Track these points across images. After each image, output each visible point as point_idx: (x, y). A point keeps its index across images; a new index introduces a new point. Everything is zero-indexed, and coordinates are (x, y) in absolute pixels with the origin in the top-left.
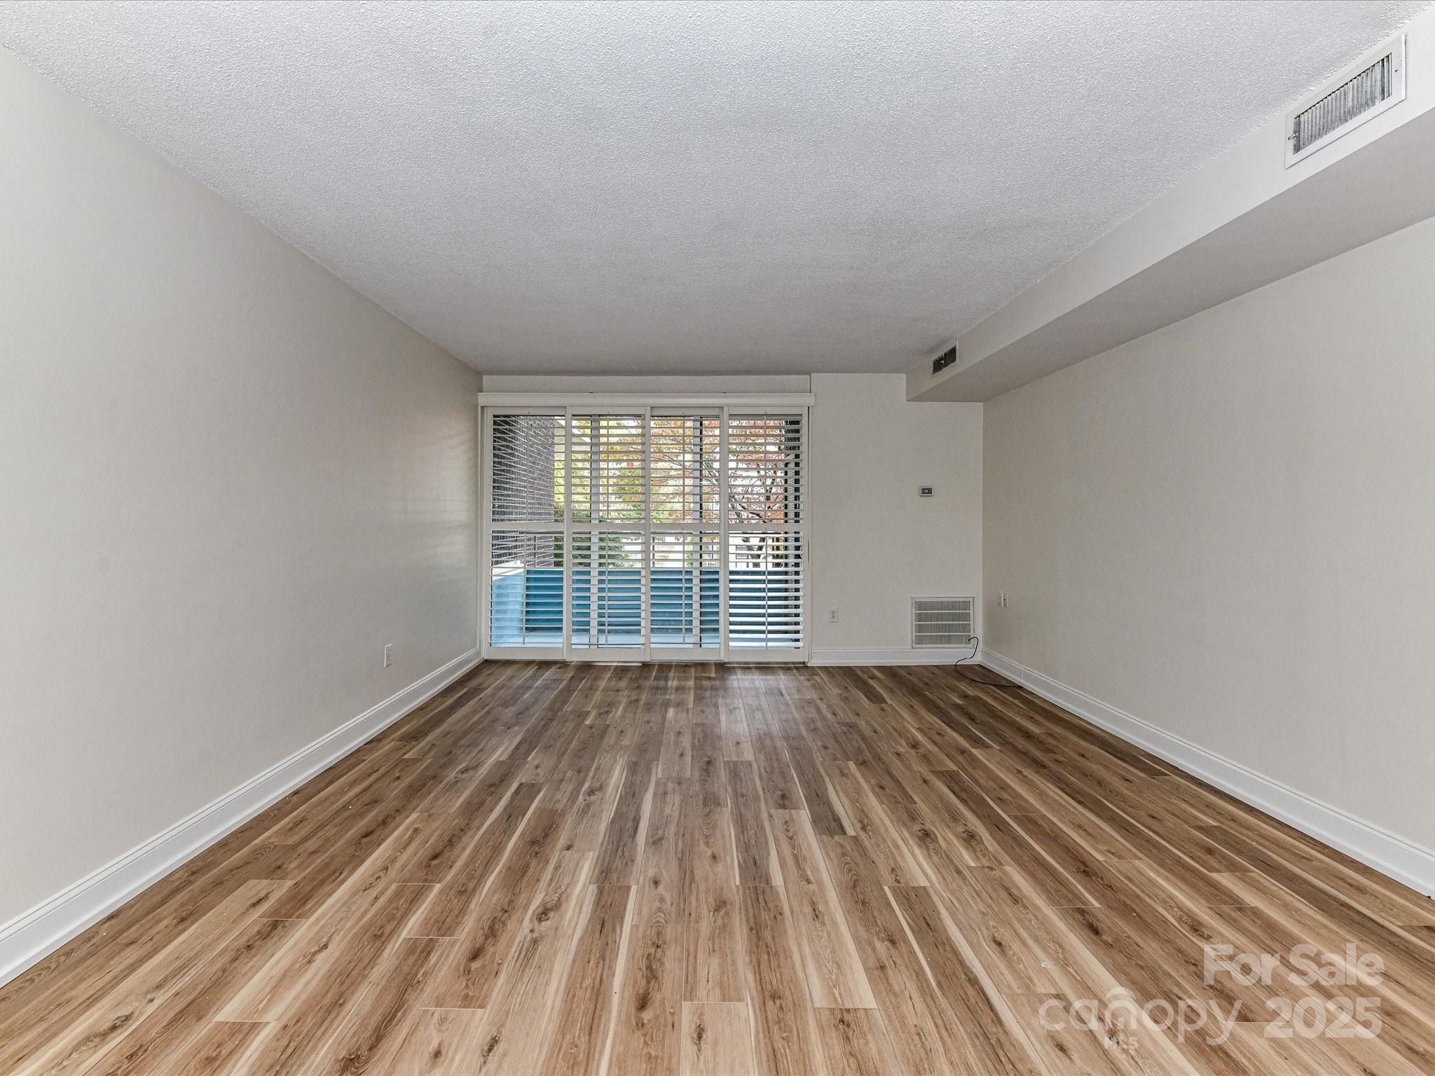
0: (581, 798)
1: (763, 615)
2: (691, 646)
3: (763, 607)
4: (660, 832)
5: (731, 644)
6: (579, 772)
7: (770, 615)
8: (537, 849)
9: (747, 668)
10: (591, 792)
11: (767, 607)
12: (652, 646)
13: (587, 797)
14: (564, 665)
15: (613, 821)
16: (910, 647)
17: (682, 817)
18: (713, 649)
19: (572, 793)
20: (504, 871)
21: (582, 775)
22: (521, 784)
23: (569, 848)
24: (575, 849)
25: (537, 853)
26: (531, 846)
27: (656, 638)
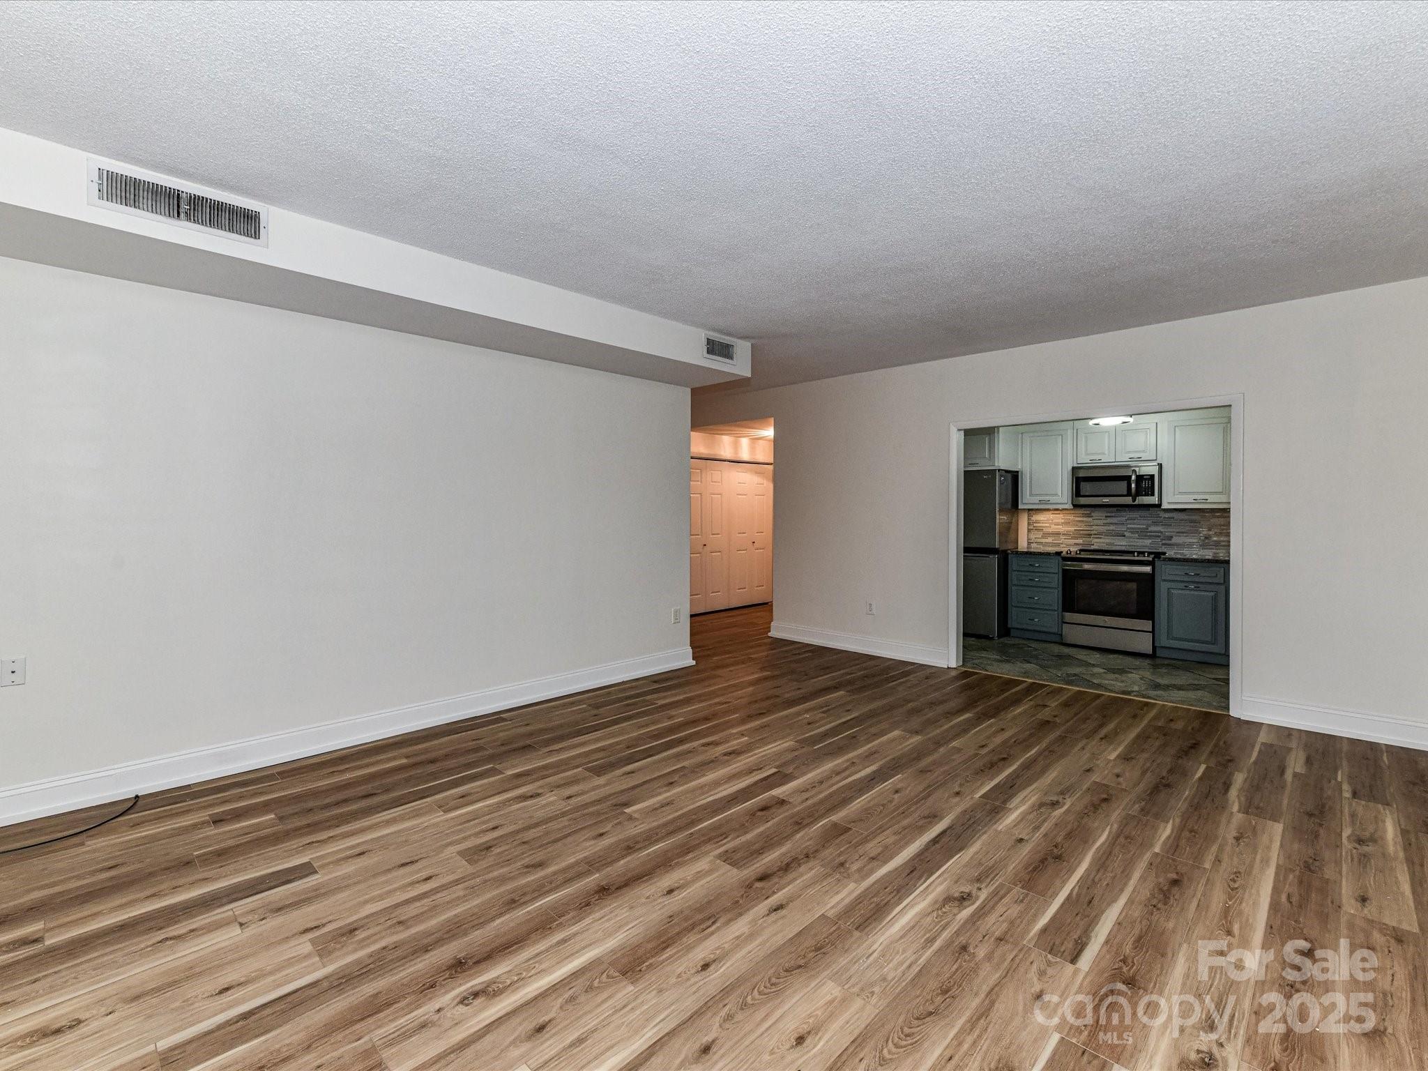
0: (983, 895)
4: (921, 823)
6: (964, 948)
8: (1055, 851)
10: (964, 899)
13: (974, 892)
15: (961, 850)
17: (883, 829)
19: (993, 908)
20: (1091, 842)
21: (962, 940)
22: (1074, 961)
23: (1021, 840)
24: (1014, 838)
25: (1056, 846)
26: (1061, 855)
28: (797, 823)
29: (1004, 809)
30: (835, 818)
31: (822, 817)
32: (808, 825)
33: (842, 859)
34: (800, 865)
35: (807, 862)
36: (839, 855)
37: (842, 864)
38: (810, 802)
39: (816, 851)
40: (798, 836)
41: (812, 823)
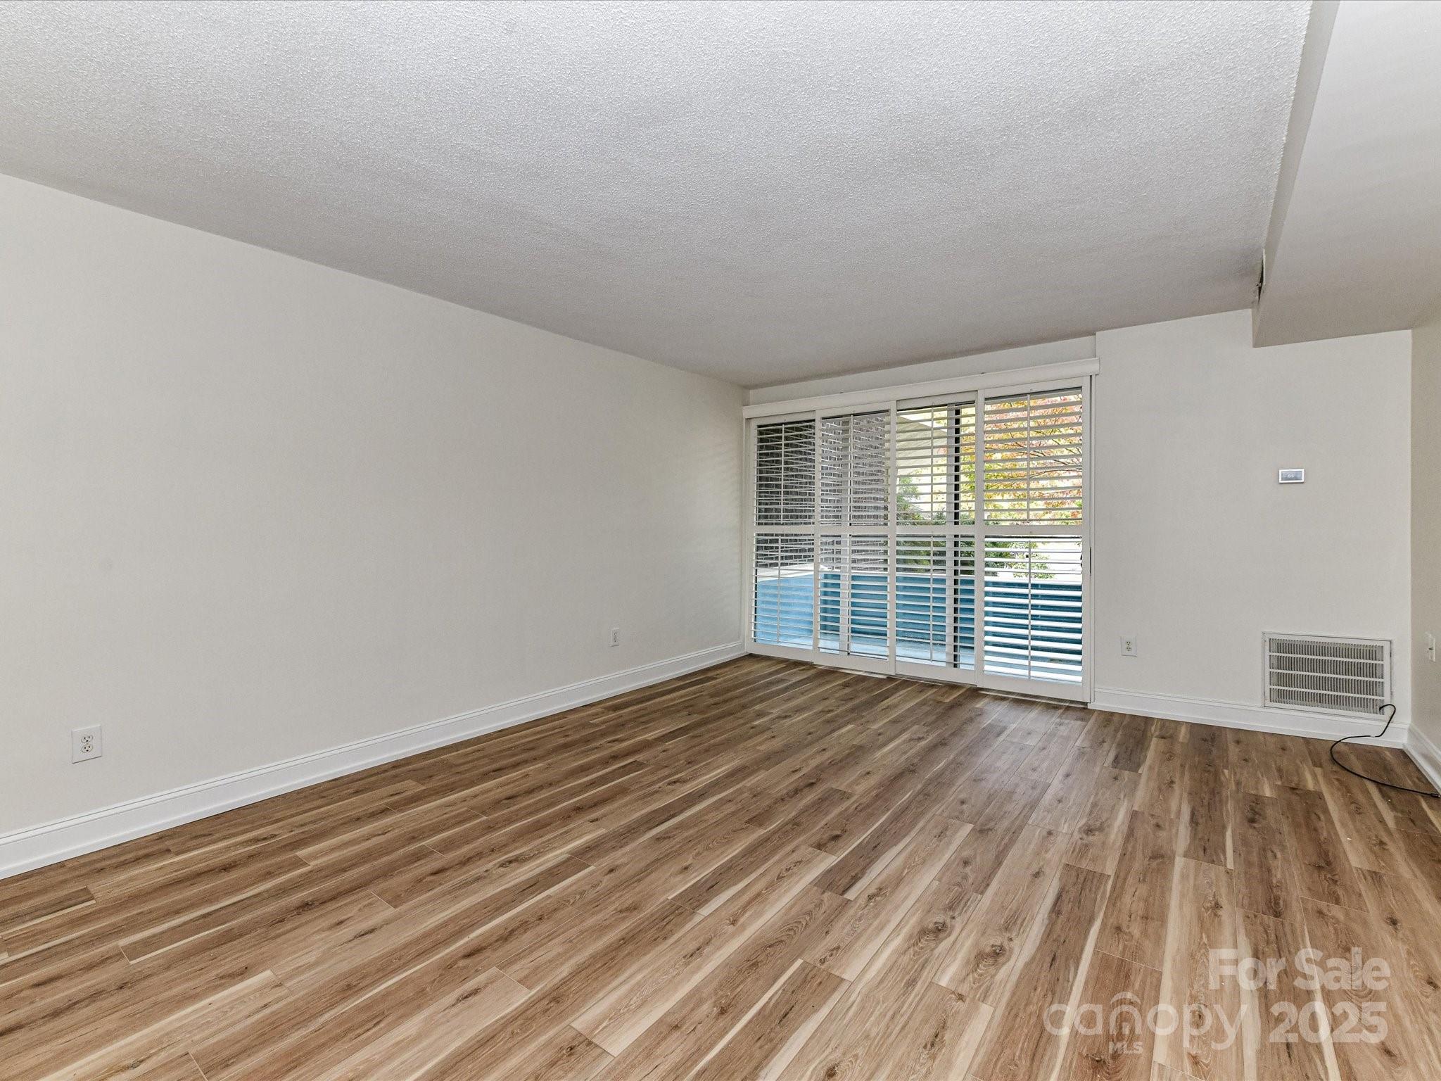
1: (1025, 637)
2: (944, 664)
3: (1025, 627)
5: (987, 668)
7: (1035, 638)
9: (1001, 697)
11: (1030, 627)
12: (898, 658)
14: (811, 666)
16: (1259, 705)
18: (968, 671)
27: (900, 650)
28: (798, 824)
29: (572, 854)
30: (761, 832)
31: (775, 832)
32: (787, 824)
33: (755, 799)
34: (787, 793)
35: (782, 795)
36: (757, 801)
37: (755, 796)
38: (789, 848)
39: (776, 803)
40: (794, 814)
41: (784, 826)
